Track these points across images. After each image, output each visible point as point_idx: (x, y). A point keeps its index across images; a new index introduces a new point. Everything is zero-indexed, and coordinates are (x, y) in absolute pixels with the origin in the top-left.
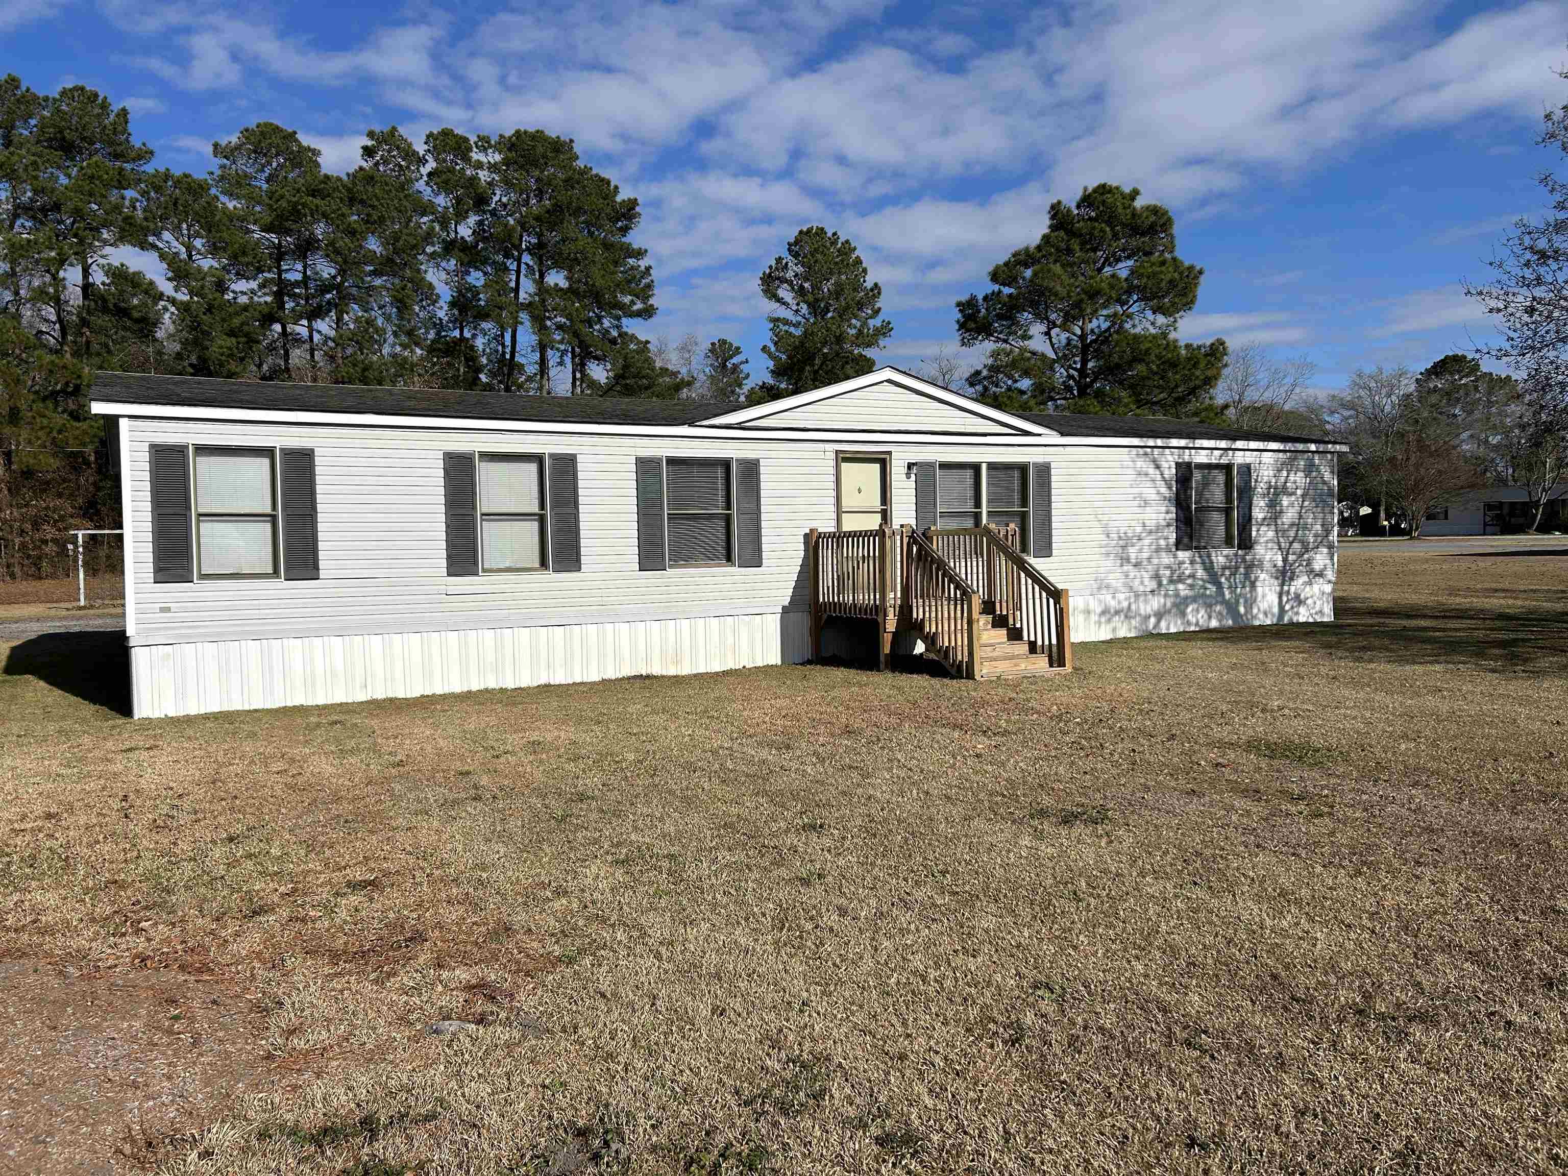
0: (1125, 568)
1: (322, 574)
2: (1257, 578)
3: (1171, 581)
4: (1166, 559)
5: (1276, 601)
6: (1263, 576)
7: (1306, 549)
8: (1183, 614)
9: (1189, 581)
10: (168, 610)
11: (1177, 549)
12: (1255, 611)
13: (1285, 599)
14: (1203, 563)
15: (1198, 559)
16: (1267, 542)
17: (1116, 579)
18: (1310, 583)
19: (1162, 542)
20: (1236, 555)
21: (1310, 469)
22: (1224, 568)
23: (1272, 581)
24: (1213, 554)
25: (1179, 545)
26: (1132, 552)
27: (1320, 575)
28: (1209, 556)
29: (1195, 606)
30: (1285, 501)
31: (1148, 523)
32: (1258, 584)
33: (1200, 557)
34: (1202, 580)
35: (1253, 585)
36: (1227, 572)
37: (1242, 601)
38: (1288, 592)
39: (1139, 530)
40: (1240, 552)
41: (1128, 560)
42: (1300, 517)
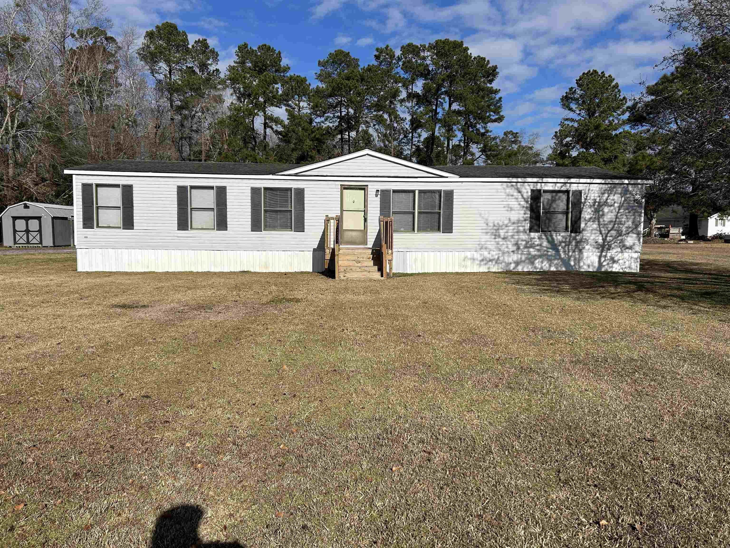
0: (497, 240)
1: (135, 228)
2: (584, 248)
3: (526, 247)
4: (524, 237)
5: (597, 260)
6: (587, 247)
7: (620, 234)
8: (532, 263)
9: (538, 248)
10: (86, 237)
11: (530, 232)
12: (582, 264)
13: (603, 259)
14: (547, 239)
15: (544, 237)
16: (592, 230)
17: (491, 245)
18: (622, 252)
19: (521, 229)
20: (570, 236)
21: (625, 192)
22: (561, 242)
23: (594, 250)
24: (554, 235)
25: (531, 229)
26: (502, 233)
27: (631, 248)
28: (551, 236)
29: (541, 260)
30: (606, 210)
31: (512, 218)
32: (584, 251)
33: (546, 236)
34: (546, 247)
35: (580, 251)
36: (563, 244)
37: (572, 259)
38: (605, 256)
39: (506, 222)
40: (573, 235)
41: (499, 236)
42: (617, 217)
